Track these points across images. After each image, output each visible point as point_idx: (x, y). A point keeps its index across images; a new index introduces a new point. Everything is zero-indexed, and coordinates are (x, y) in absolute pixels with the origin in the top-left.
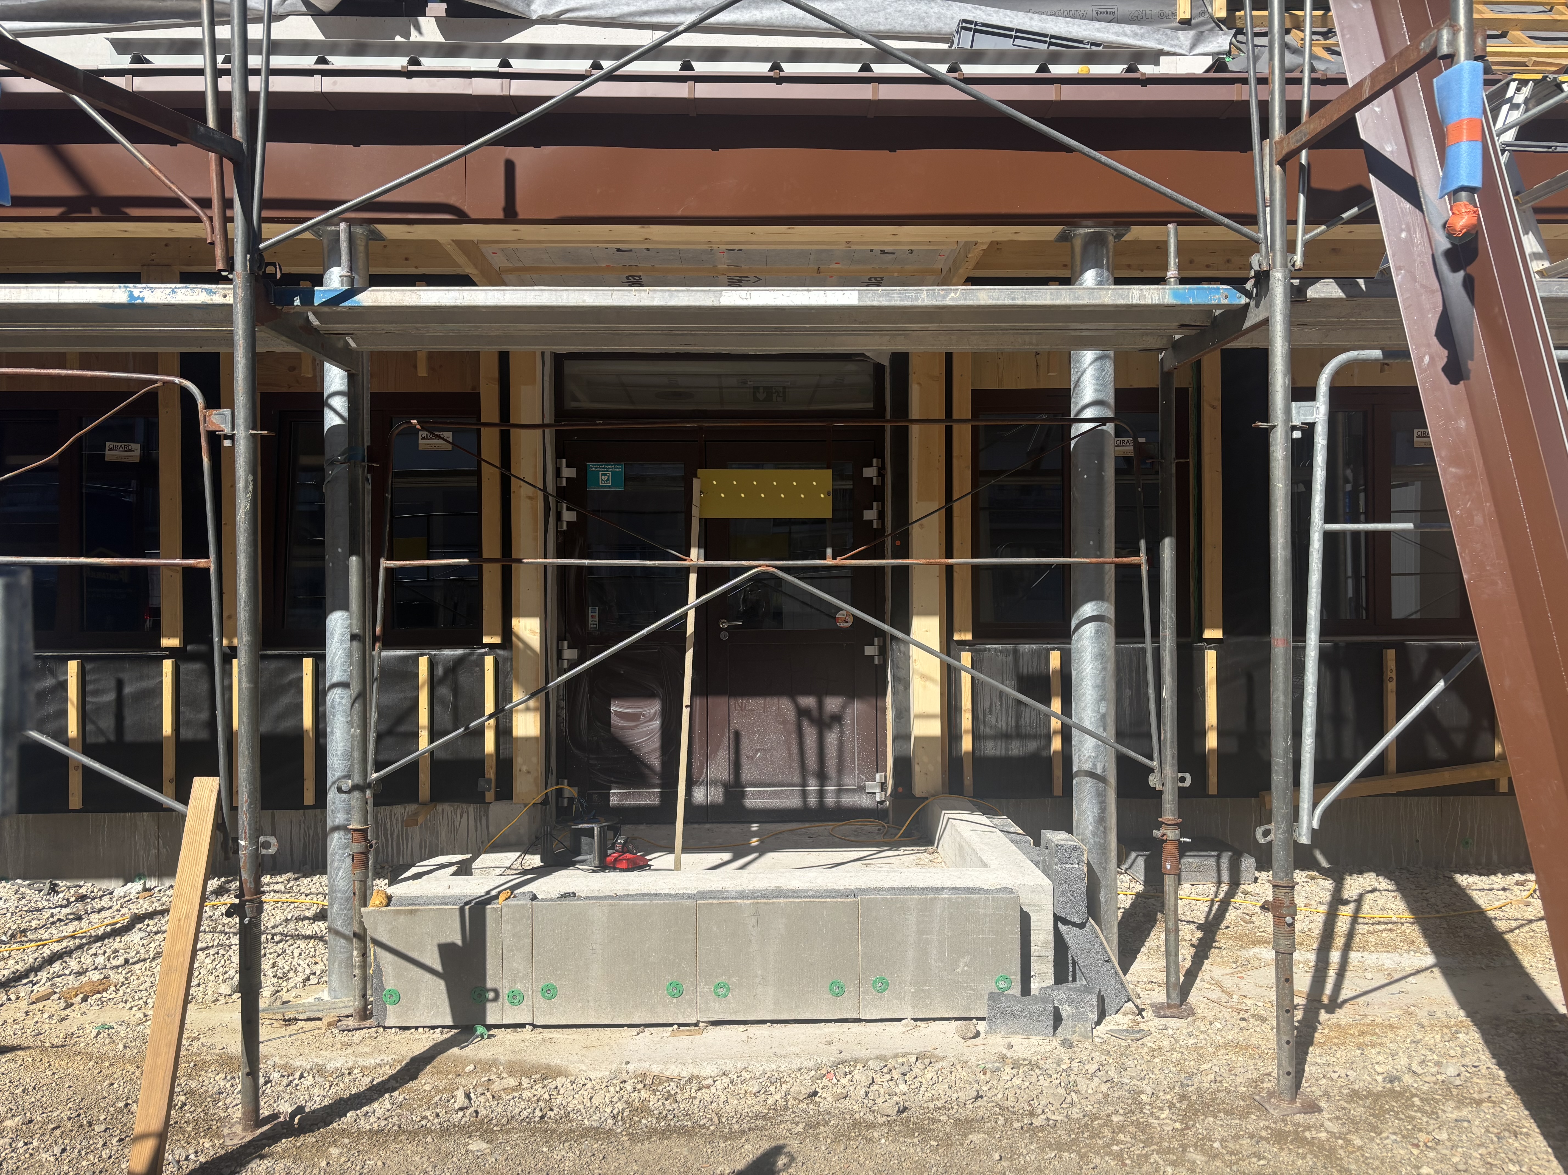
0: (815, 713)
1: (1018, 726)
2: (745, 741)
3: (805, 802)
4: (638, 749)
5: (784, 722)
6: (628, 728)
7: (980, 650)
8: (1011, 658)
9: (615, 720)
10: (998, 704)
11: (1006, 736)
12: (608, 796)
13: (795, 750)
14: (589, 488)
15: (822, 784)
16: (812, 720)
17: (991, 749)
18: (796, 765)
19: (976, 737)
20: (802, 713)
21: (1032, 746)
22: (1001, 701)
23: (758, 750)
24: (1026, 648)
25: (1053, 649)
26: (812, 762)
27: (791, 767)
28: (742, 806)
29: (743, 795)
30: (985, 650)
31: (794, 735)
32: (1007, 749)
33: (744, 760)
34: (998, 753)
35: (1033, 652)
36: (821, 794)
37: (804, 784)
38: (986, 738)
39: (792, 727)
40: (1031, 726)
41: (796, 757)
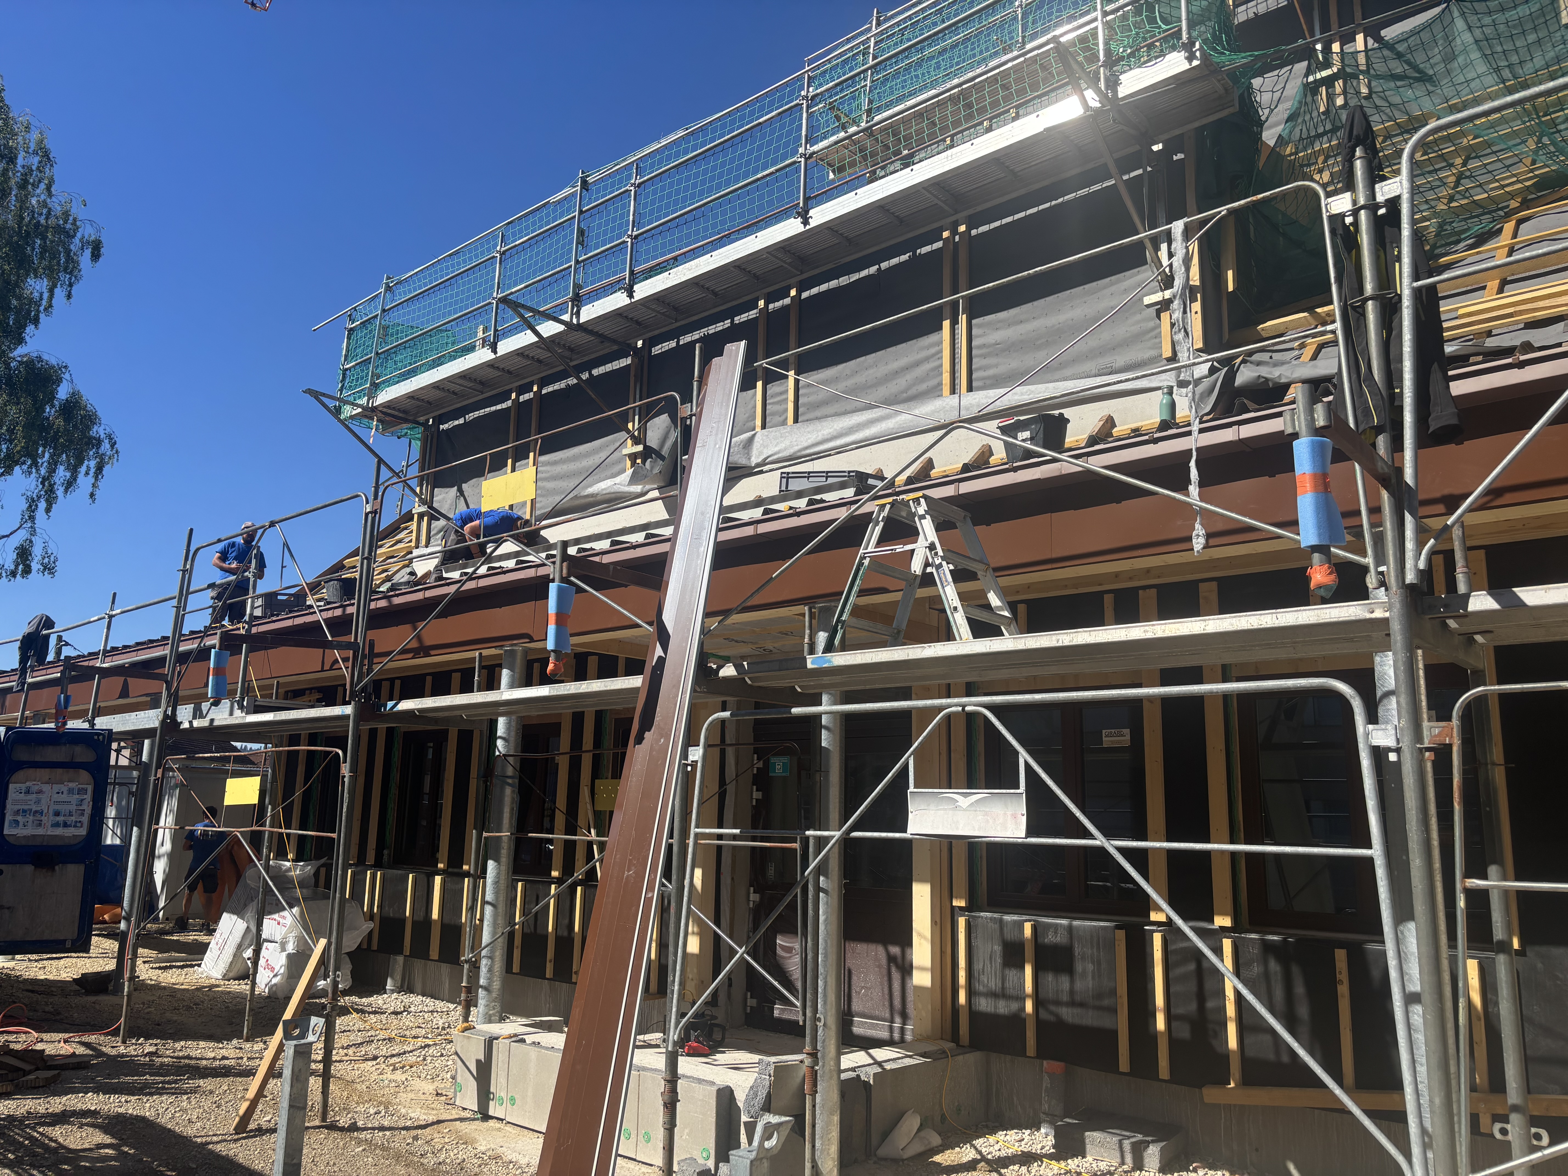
0: (899, 960)
1: (1003, 988)
2: (854, 978)
3: (891, 1036)
4: (791, 976)
5: (880, 966)
6: (783, 958)
7: (975, 917)
8: (997, 926)
9: (779, 951)
10: (989, 966)
11: (994, 995)
12: (772, 1009)
13: (886, 991)
14: (771, 774)
15: (904, 1023)
16: (897, 966)
17: (984, 1005)
18: (887, 1003)
19: (970, 993)
20: (891, 959)
21: (1014, 1006)
22: (991, 963)
23: (863, 988)
24: (1008, 918)
25: (1027, 921)
26: (897, 1002)
27: (884, 1005)
28: (851, 1031)
29: (851, 1023)
30: (979, 917)
31: (886, 978)
32: (995, 1007)
33: (854, 994)
34: (989, 1010)
35: (1015, 922)
36: (902, 1031)
37: (892, 1021)
38: (980, 994)
39: (885, 972)
40: (1014, 988)
41: (887, 997)
